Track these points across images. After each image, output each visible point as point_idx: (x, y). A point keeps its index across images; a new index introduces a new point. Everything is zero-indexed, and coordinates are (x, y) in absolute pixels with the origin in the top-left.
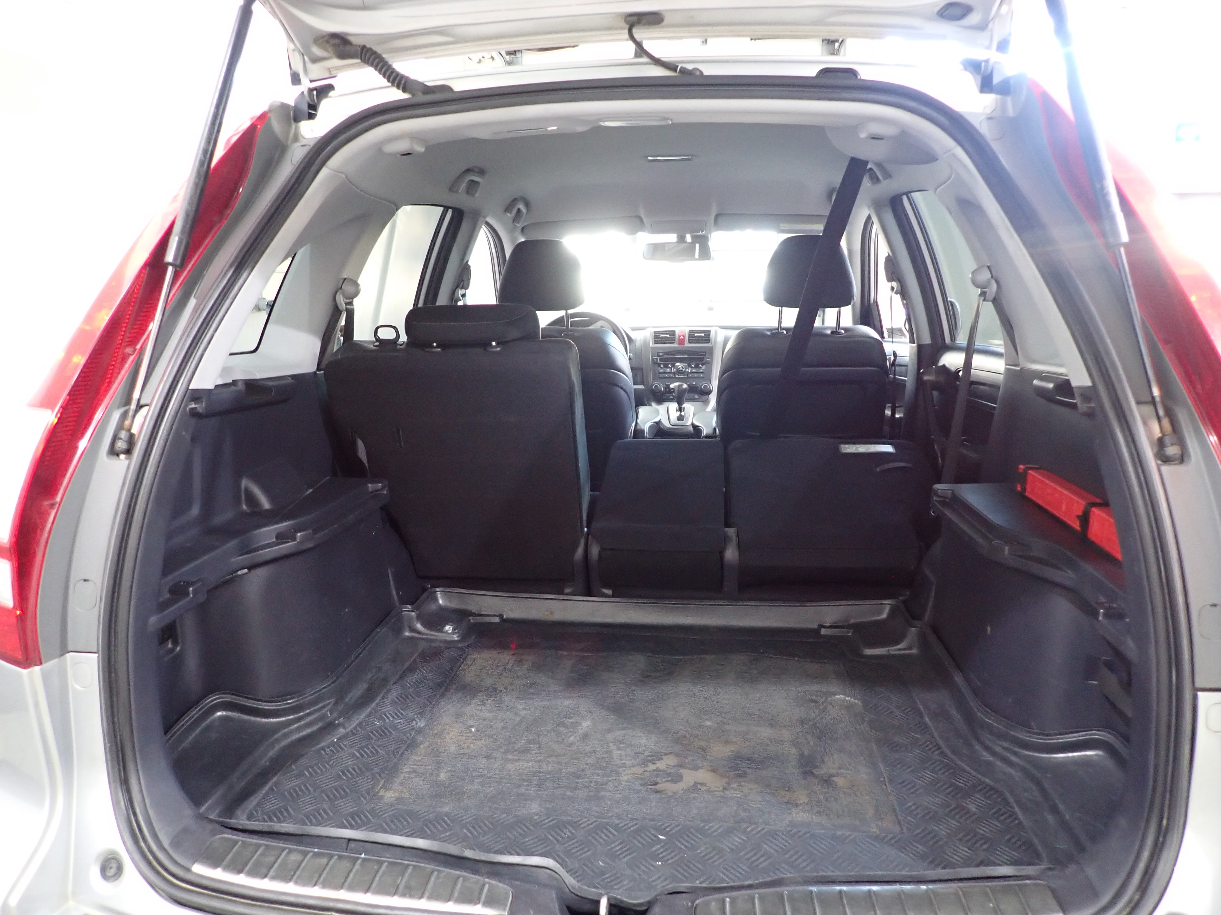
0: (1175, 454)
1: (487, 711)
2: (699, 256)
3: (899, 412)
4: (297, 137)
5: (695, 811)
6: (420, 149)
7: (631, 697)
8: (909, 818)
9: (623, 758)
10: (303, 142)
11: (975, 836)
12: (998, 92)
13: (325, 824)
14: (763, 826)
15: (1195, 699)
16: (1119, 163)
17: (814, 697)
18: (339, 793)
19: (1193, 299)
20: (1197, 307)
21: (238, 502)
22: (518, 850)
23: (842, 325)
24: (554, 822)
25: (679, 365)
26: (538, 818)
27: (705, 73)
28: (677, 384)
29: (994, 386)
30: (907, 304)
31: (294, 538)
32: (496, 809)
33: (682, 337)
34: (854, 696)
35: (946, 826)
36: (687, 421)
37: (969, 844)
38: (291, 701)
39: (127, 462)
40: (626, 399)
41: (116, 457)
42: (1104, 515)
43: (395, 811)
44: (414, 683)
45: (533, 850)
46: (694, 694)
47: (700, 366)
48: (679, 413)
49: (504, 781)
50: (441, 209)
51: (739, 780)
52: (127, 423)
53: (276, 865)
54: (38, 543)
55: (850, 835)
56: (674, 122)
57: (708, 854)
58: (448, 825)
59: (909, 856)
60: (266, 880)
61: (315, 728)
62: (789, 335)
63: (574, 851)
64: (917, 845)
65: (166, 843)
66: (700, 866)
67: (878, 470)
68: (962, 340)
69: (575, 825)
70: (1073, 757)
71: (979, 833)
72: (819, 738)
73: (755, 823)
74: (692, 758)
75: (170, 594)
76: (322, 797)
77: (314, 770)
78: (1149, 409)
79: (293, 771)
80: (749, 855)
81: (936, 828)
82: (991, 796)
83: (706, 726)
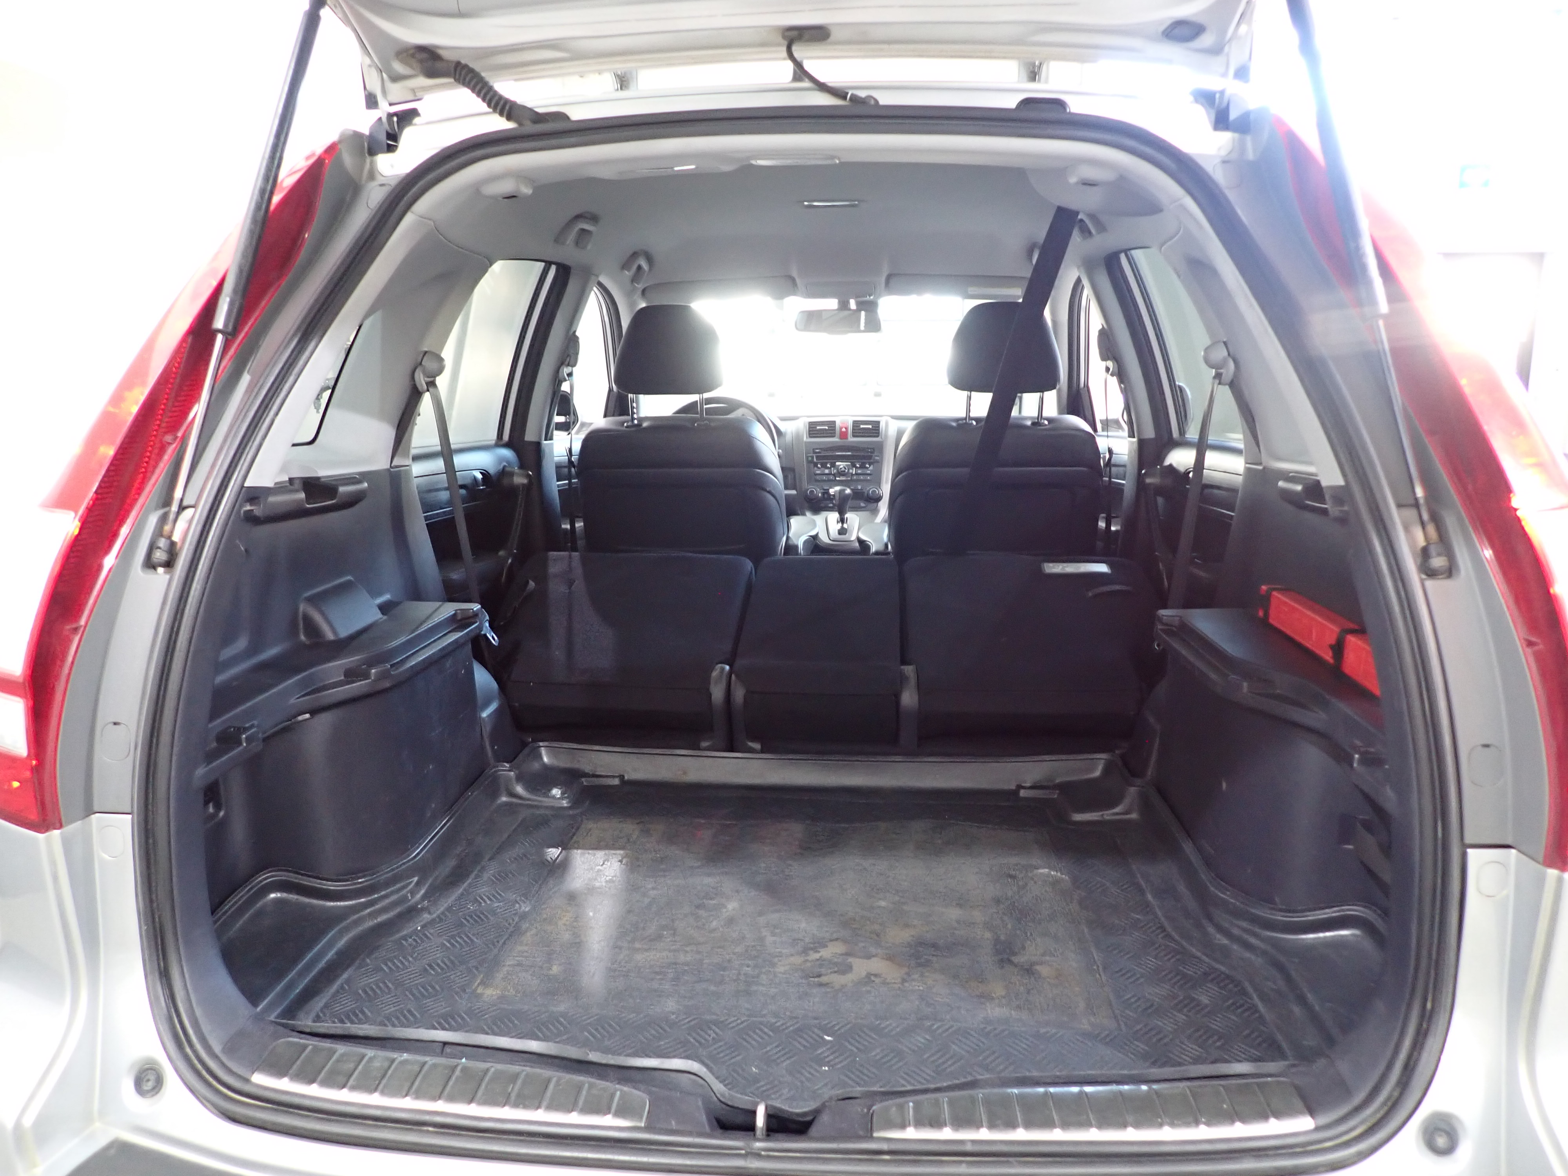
0: (1442, 566)
2: (865, 327)
3: (1115, 525)
4: (372, 175)
5: (868, 1007)
6: (527, 190)
7: (787, 873)
8: (1127, 1012)
9: (778, 945)
10: (380, 180)
11: (1207, 1032)
12: (1235, 130)
14: (952, 1023)
15: (1464, 857)
16: (1378, 218)
17: (1012, 872)
18: (427, 990)
19: (1463, 382)
20: (1467, 390)
21: (295, 630)
23: (1045, 414)
24: (696, 1022)
25: (841, 465)
26: (676, 1018)
27: (882, 102)
28: (838, 488)
29: (1233, 490)
30: (1125, 388)
31: (366, 676)
32: (624, 1007)
33: (844, 430)
34: (1061, 870)
35: (1172, 1021)
36: (851, 535)
37: (1200, 1041)
38: (363, 880)
39: (168, 577)
40: (776, 508)
41: (153, 570)
42: (1360, 643)
43: (498, 1011)
44: (515, 859)
45: (672, 1052)
46: (865, 869)
47: (867, 466)
48: (840, 525)
49: (633, 975)
50: (541, 265)
51: (922, 969)
52: (167, 528)
53: (357, 1073)
54: (57, 677)
55: (1056, 1034)
56: (842, 160)
57: (886, 1055)
58: (565, 1027)
59: (1127, 1056)
60: (345, 1090)
61: (393, 913)
62: (981, 427)
63: (721, 1055)
64: (1137, 1043)
65: (217, 1049)
66: (874, 1070)
67: (1090, 594)
68: (1193, 434)
69: (722, 1025)
70: (1325, 937)
71: (1211, 1028)
72: (1019, 920)
73: (942, 1020)
74: (863, 944)
75: (217, 742)
76: (406, 995)
77: (394, 964)
78: (1411, 513)
79: (368, 965)
80: (935, 1057)
81: (1160, 1023)
82: (1226, 985)
83: (879, 907)
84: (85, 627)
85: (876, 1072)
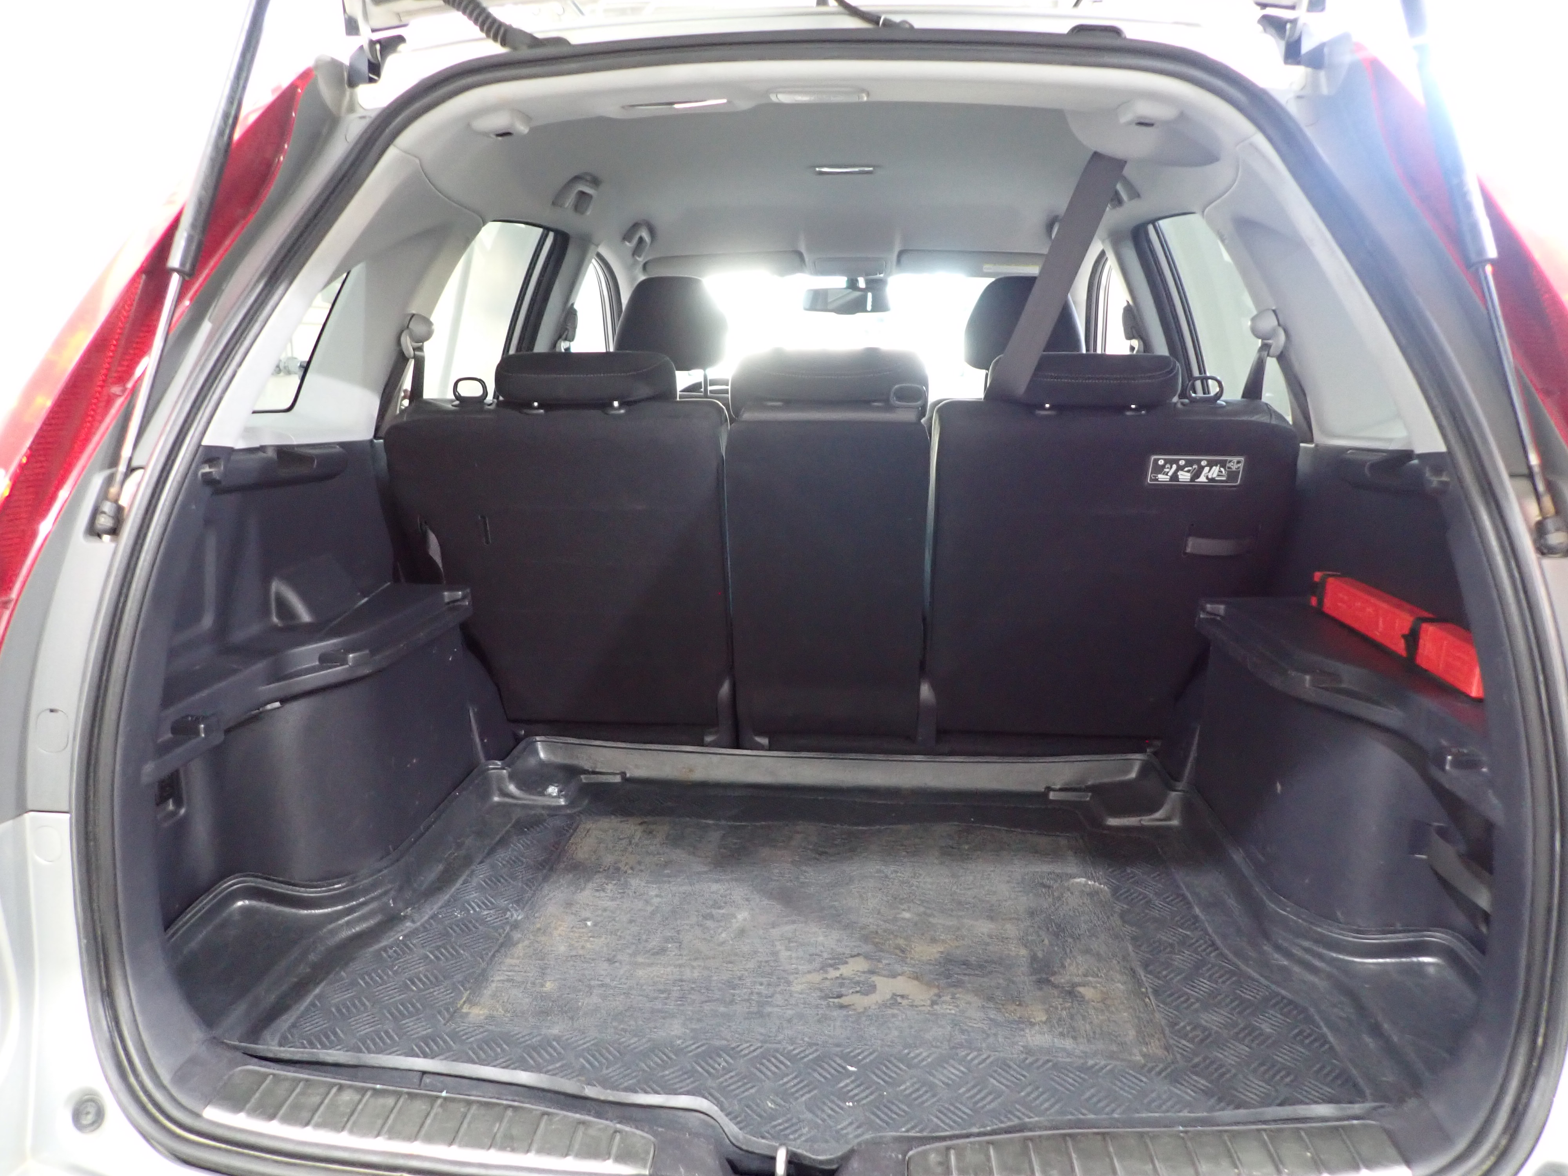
0: (1561, 543)
1: (607, 898)
2: (871, 307)
4: (352, 107)
5: (896, 1033)
6: (522, 128)
7: (801, 880)
8: (1183, 1042)
9: (794, 961)
10: (360, 112)
11: (1273, 1066)
12: (1308, 65)
13: (388, 1052)
14: (988, 1053)
17: (1045, 881)
18: (406, 1009)
21: (267, 613)
22: (655, 1086)
24: (703, 1048)
26: (683, 1043)
27: (916, 27)
31: (344, 662)
32: (625, 1030)
34: (1098, 879)
35: (1232, 1052)
37: (1267, 1076)
38: (341, 885)
39: (114, 544)
41: (97, 538)
42: (1442, 632)
43: (486, 1034)
44: (508, 862)
45: (677, 1086)
46: (886, 877)
49: (634, 992)
50: (540, 231)
51: (952, 989)
52: (113, 490)
53: (322, 1108)
55: (1106, 1066)
56: (870, 98)
57: (918, 1090)
58: (559, 1053)
59: (1188, 1093)
60: (309, 1129)
61: (372, 922)
63: (733, 1087)
64: (1195, 1078)
65: (166, 1078)
66: (904, 1107)
69: (733, 1052)
71: (1278, 1061)
72: (1057, 935)
73: (979, 1050)
74: (887, 962)
75: (172, 733)
76: (384, 1014)
77: (372, 978)
78: (1525, 484)
79: (343, 979)
80: (972, 1093)
81: (1221, 1056)
82: (1290, 1012)
83: (903, 919)
84: (17, 600)
85: (906, 1109)
